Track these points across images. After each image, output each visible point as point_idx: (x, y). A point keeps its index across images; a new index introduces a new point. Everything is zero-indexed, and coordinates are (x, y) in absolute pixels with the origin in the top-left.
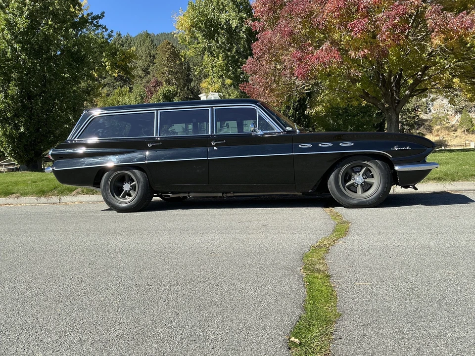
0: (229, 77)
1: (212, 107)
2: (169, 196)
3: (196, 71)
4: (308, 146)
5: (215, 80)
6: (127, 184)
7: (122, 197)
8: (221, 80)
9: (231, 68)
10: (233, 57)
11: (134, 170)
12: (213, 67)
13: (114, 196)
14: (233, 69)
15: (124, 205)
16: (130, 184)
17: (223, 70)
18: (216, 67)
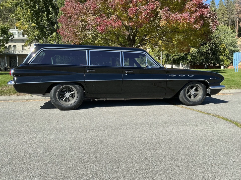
0: (34, 22)
1: (122, 51)
2: (95, 100)
3: (11, 15)
4: (174, 76)
5: (25, 23)
6: (67, 93)
7: (64, 101)
8: (28, 23)
9: (34, 17)
10: (36, 11)
11: (75, 85)
12: (23, 15)
13: (60, 101)
14: (35, 18)
15: (67, 106)
16: (70, 93)
17: (30, 18)
18: (25, 15)
